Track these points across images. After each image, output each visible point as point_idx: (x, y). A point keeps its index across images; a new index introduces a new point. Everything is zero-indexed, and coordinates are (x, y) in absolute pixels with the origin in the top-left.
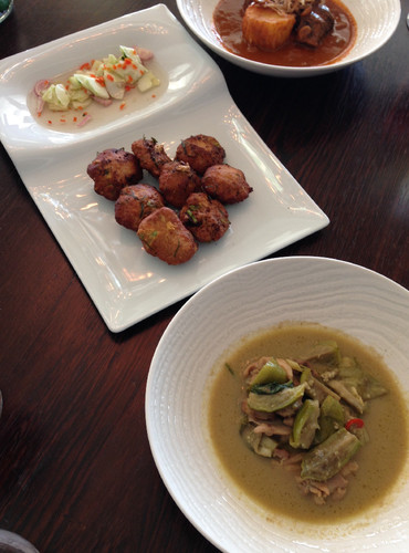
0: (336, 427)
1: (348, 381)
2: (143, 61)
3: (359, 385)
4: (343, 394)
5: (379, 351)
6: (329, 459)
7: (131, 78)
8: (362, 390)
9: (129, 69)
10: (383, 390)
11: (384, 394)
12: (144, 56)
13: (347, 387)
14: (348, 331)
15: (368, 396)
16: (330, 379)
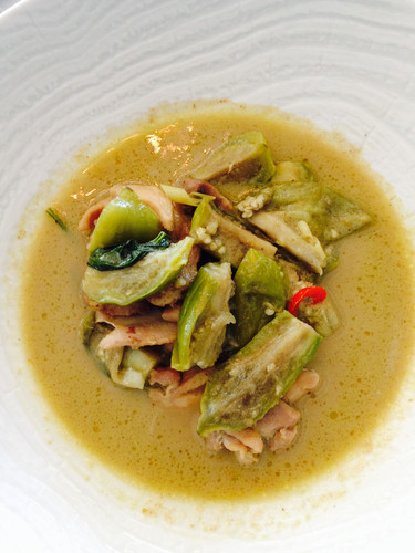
0: (270, 312)
1: (290, 211)
3: (314, 216)
4: (281, 241)
5: (353, 139)
6: (257, 382)
8: (320, 224)
10: (364, 218)
11: (366, 225)
13: (291, 222)
14: (288, 108)
15: (334, 234)
16: (256, 212)
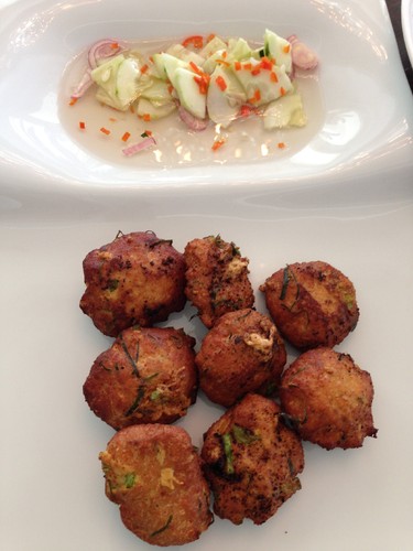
2: (296, 71)
7: (258, 95)
9: (264, 78)
12: (302, 62)
